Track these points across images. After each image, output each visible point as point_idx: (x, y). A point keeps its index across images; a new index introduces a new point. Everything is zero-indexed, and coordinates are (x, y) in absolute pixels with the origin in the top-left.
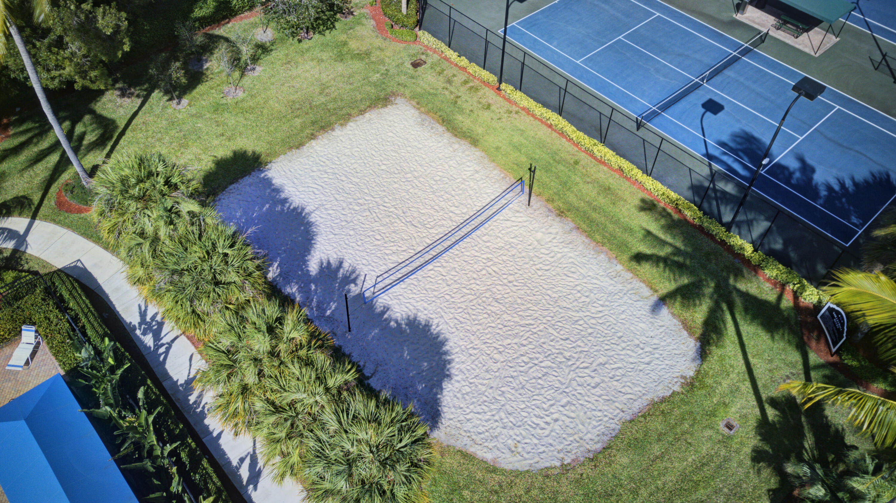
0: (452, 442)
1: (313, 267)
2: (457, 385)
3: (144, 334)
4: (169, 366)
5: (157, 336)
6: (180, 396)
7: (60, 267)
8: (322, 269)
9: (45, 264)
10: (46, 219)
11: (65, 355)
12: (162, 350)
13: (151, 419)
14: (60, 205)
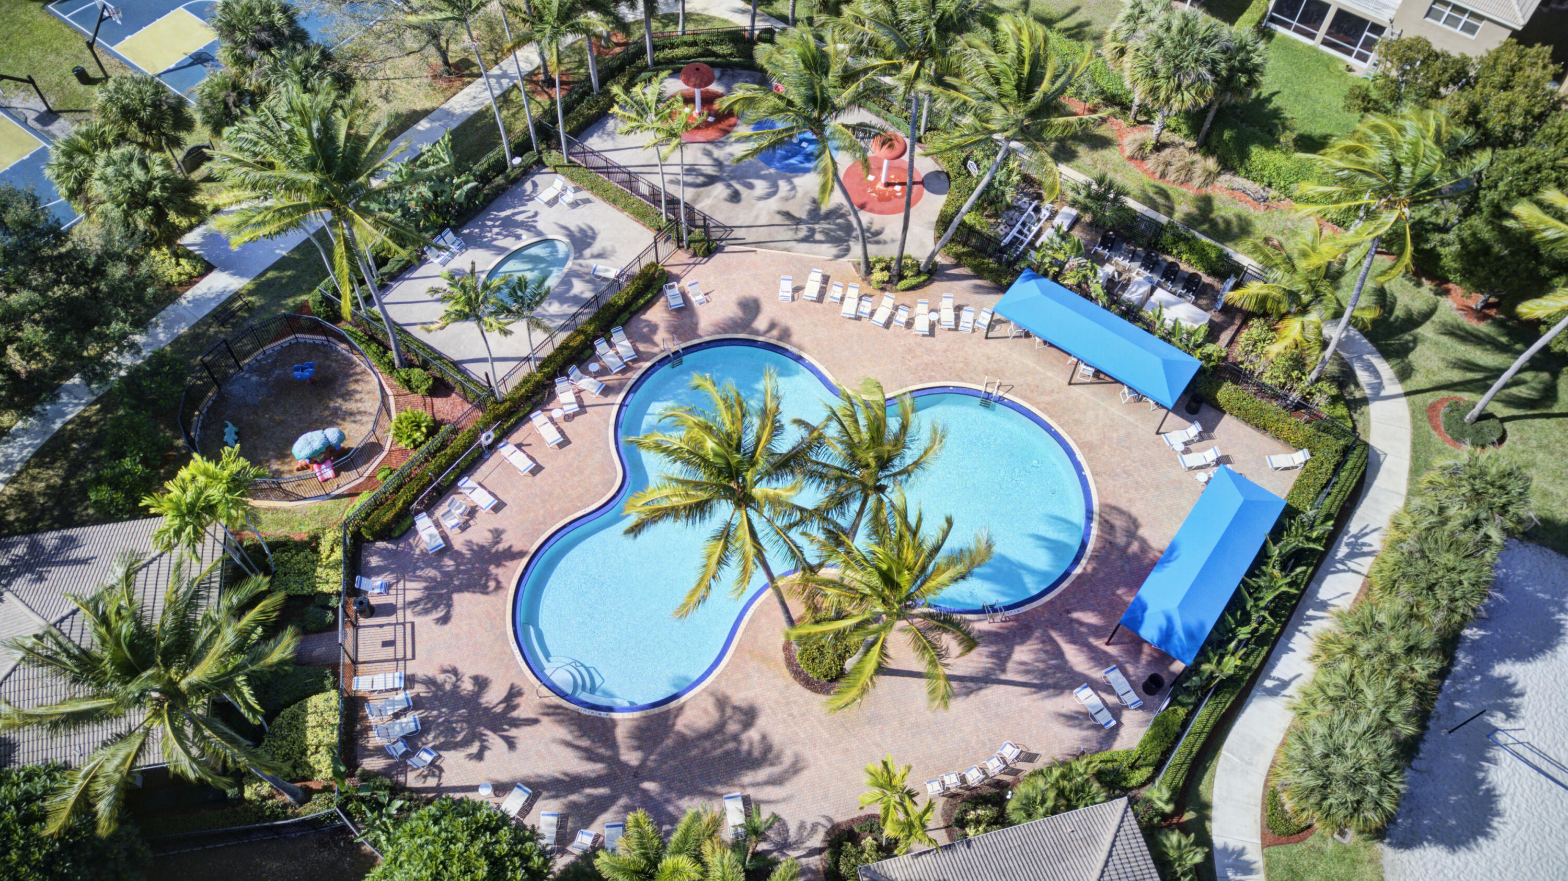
0: (1388, 869)
1: (1501, 670)
2: (1449, 862)
3: (1347, 544)
4: (1330, 579)
5: (1351, 556)
6: (1308, 602)
7: (1372, 442)
8: (1502, 680)
9: (1367, 430)
10: (1412, 405)
11: (1299, 494)
12: (1340, 566)
13: (1284, 589)
14: (1433, 408)
